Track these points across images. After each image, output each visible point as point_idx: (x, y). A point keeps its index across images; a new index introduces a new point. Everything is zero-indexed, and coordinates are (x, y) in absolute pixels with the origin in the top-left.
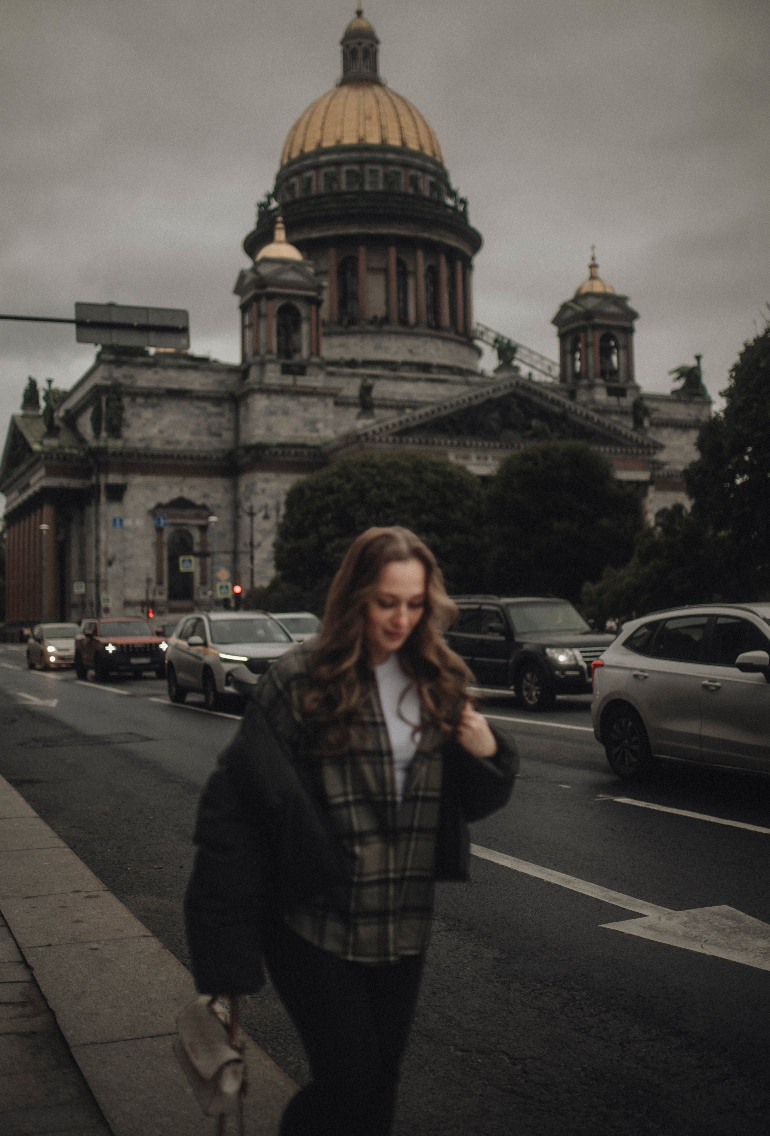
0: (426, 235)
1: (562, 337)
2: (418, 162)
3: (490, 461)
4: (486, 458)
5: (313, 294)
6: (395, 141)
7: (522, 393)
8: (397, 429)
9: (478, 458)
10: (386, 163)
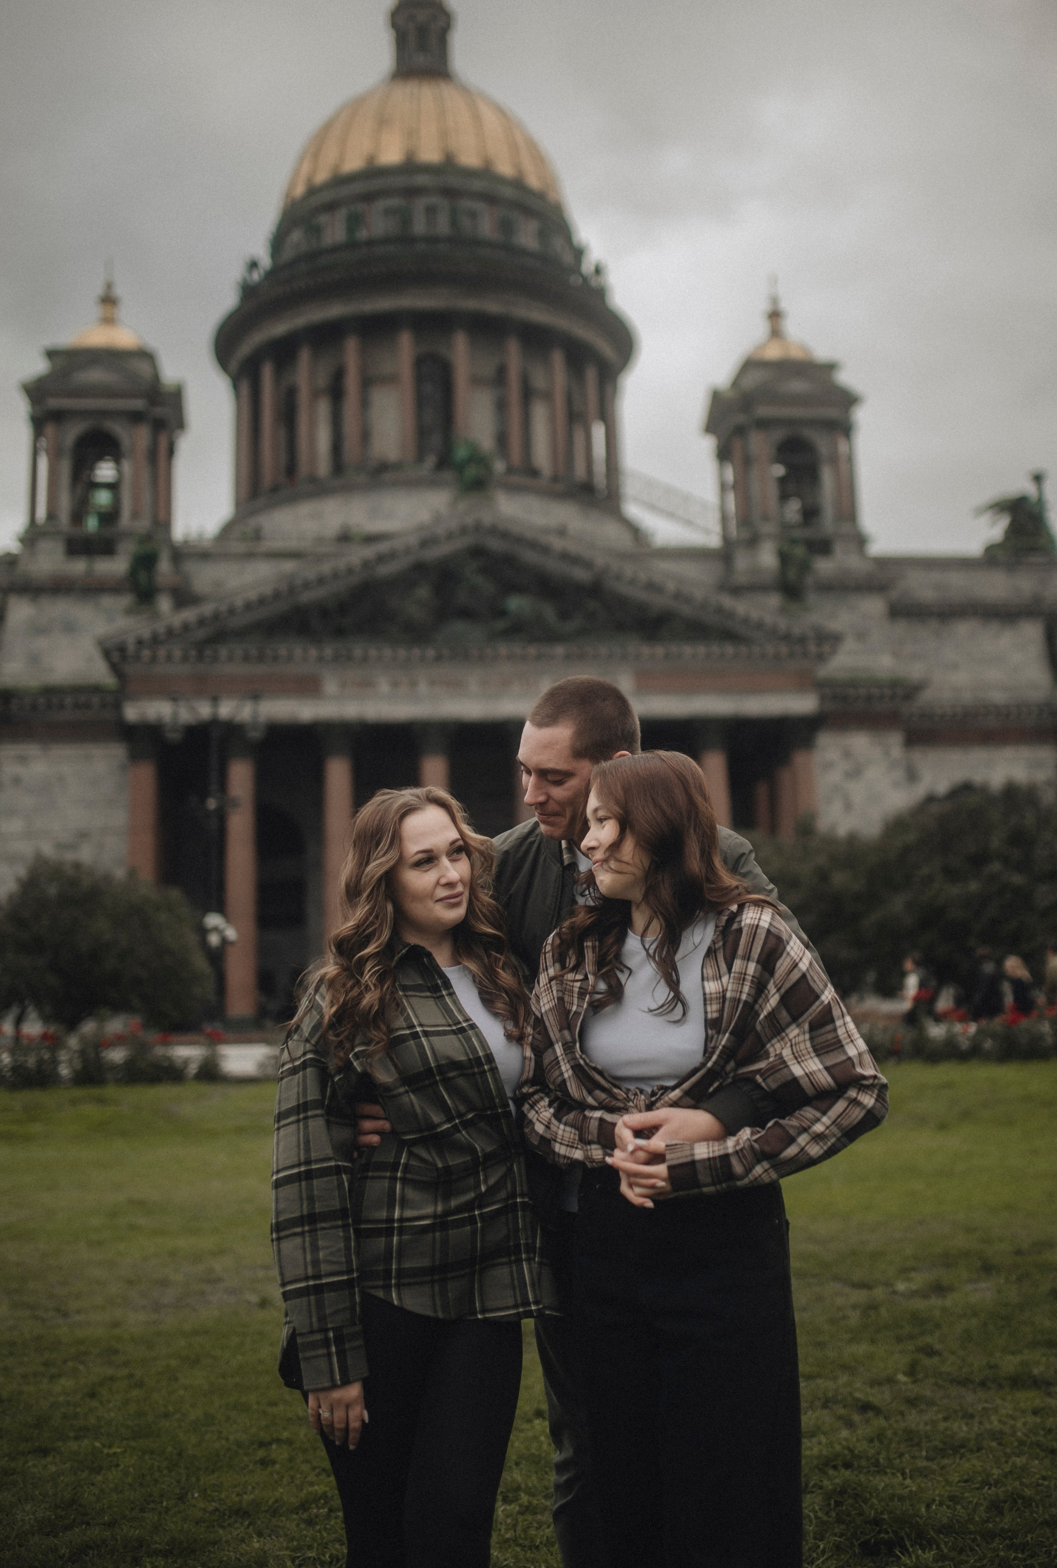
0: (471, 304)
1: (723, 454)
2: (477, 185)
3: (423, 688)
4: (413, 684)
5: (138, 404)
6: (430, 154)
7: (495, 544)
8: (201, 634)
9: (395, 685)
10: (412, 192)
